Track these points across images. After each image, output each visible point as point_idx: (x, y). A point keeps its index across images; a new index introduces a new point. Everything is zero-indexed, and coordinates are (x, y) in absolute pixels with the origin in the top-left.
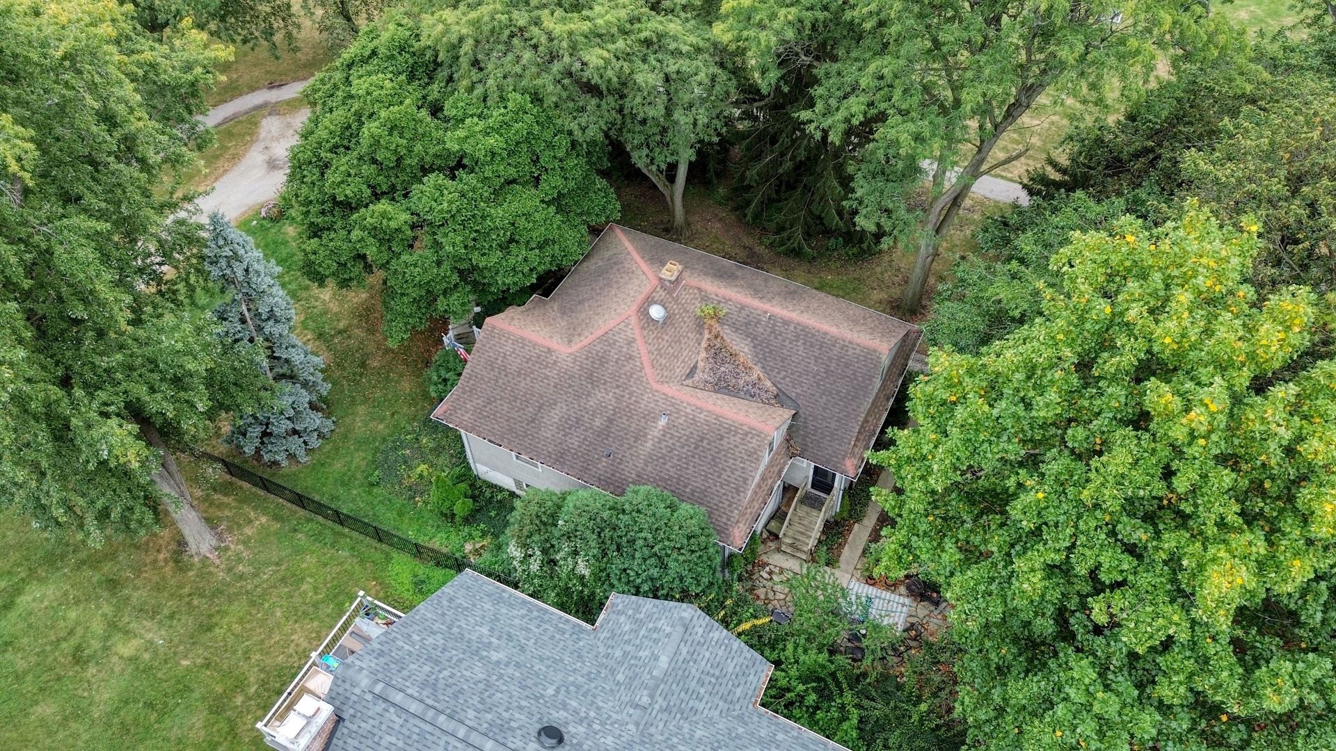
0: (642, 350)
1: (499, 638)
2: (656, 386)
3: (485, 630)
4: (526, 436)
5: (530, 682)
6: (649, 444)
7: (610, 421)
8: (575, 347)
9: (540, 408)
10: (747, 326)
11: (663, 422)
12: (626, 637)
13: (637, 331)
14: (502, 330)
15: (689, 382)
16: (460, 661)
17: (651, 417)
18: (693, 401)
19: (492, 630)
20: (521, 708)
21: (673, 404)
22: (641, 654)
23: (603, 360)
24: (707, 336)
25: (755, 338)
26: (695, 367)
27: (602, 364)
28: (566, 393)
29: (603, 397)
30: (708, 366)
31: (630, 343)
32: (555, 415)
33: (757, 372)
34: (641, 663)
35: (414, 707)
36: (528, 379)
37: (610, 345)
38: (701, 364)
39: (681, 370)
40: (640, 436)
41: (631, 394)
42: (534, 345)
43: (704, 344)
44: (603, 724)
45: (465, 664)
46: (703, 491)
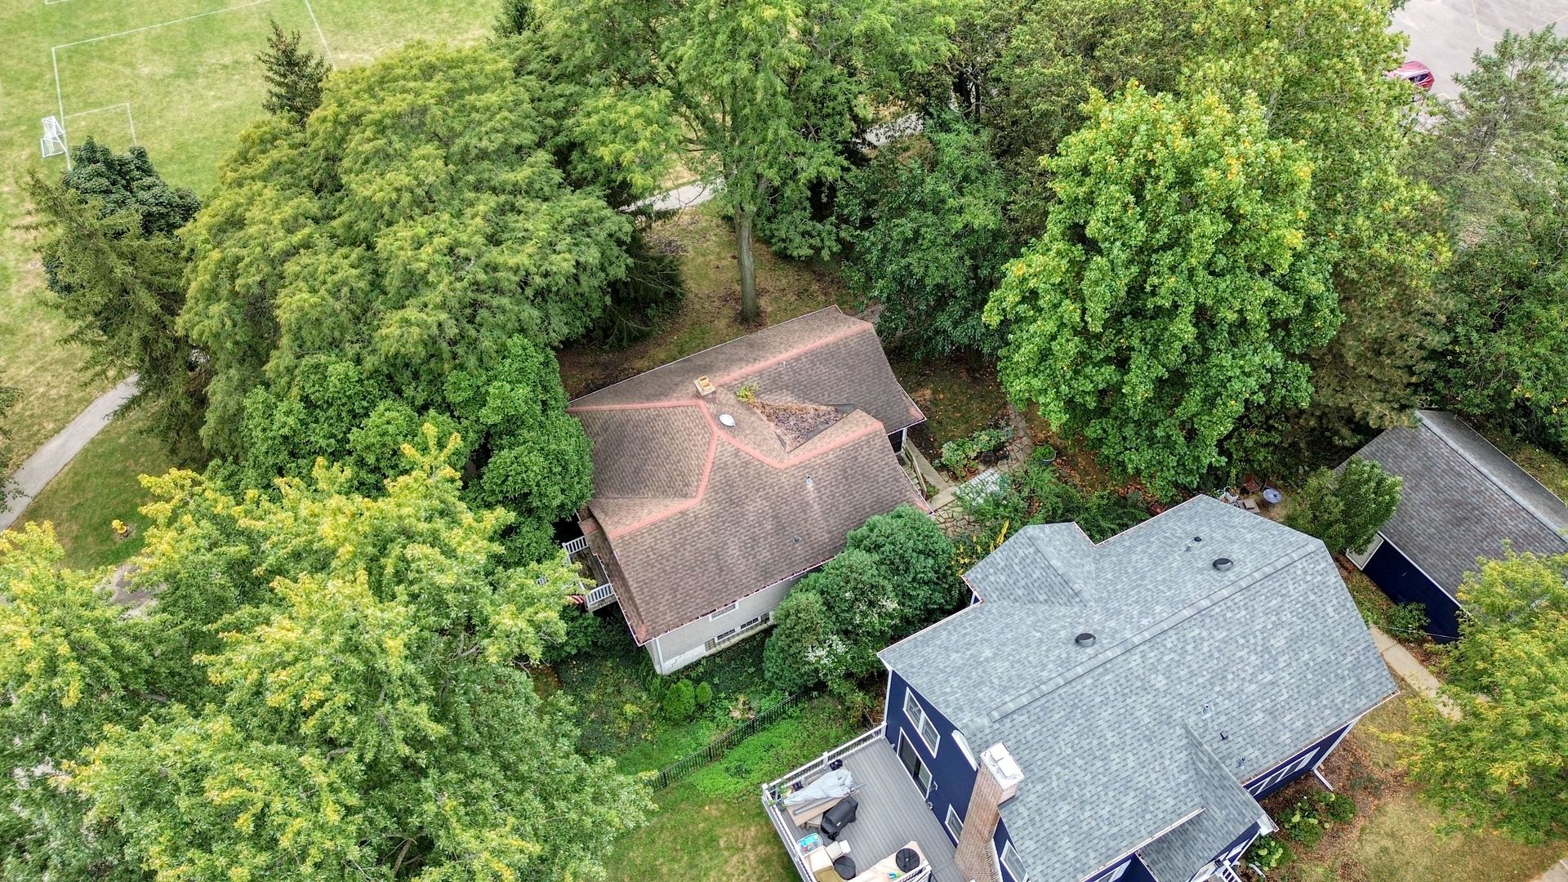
0: (749, 449)
1: (969, 649)
2: (782, 466)
3: (954, 656)
4: (727, 584)
5: (1023, 642)
6: (816, 506)
7: (775, 517)
8: (701, 495)
9: (717, 556)
10: (775, 382)
11: (810, 485)
12: (1011, 582)
13: (733, 442)
14: (630, 533)
15: (788, 448)
16: (984, 671)
17: (799, 488)
18: (815, 453)
19: (957, 652)
20: (1048, 650)
21: (805, 467)
22: (1035, 576)
23: (730, 484)
24: (759, 412)
25: (787, 387)
26: (779, 436)
27: (731, 486)
28: (726, 529)
29: (755, 506)
30: (783, 429)
31: (737, 452)
32: (733, 551)
33: (810, 407)
34: (1043, 580)
35: (1024, 700)
36: (688, 547)
37: (723, 469)
38: (779, 431)
39: (777, 445)
40: (805, 507)
41: (771, 486)
42: (667, 520)
43: (765, 419)
44: (1080, 617)
45: (989, 670)
46: (877, 502)
